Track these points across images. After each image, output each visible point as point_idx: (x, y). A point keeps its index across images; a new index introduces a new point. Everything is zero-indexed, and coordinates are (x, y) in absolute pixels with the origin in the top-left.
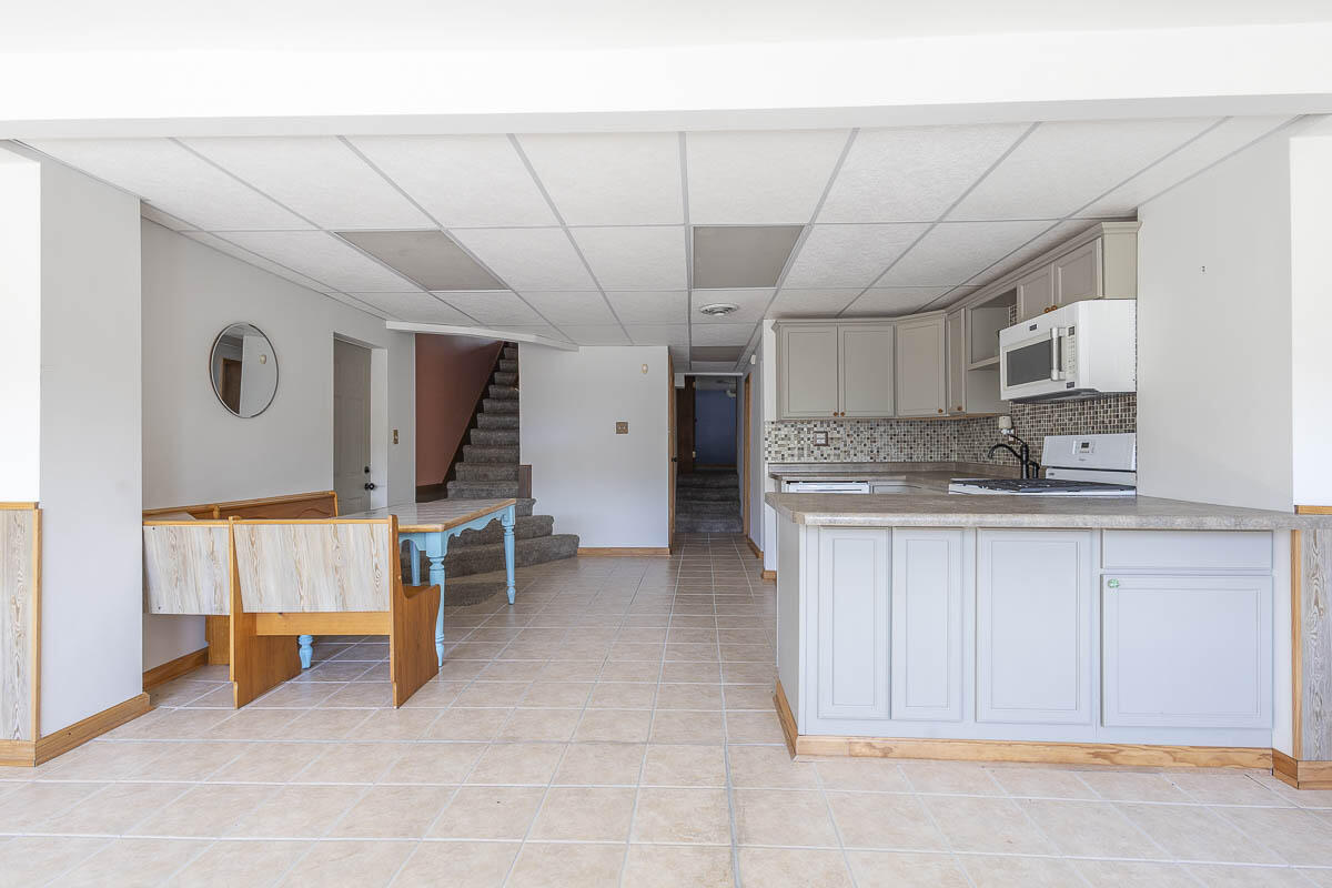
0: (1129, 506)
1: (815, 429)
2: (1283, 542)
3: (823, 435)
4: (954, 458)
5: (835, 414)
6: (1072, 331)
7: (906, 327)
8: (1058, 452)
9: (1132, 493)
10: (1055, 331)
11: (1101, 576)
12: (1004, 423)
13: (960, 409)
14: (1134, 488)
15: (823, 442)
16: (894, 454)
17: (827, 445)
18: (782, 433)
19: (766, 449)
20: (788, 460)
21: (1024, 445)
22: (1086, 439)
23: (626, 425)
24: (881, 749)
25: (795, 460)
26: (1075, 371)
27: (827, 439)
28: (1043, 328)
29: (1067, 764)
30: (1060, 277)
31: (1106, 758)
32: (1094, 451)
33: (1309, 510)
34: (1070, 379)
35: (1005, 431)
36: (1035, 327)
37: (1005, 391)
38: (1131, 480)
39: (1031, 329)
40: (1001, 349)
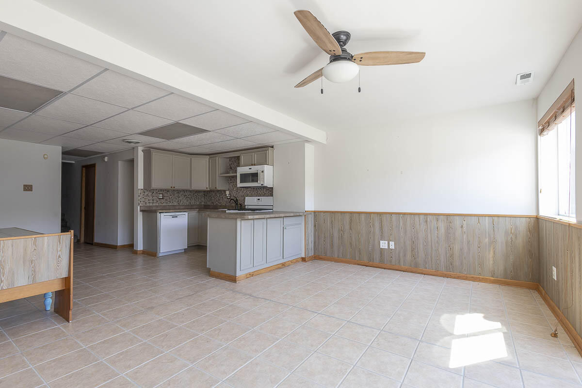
1: (159, 193)
2: (303, 218)
3: (162, 195)
4: (203, 203)
5: (172, 187)
6: (263, 172)
7: (195, 159)
8: (250, 201)
9: (272, 210)
10: (259, 171)
11: (283, 227)
12: (228, 193)
13: (216, 188)
15: (162, 197)
16: (185, 202)
17: (163, 198)
18: (146, 194)
19: (139, 200)
20: (148, 205)
21: (237, 199)
22: (259, 198)
23: (31, 186)
24: (252, 275)
25: (151, 205)
26: (264, 182)
27: (163, 196)
28: (254, 169)
29: (279, 268)
30: (255, 156)
31: (284, 265)
32: (261, 201)
33: (307, 211)
34: (262, 183)
35: (227, 195)
36: (251, 169)
37: (239, 185)
38: (271, 207)
39: (249, 169)
40: (238, 173)
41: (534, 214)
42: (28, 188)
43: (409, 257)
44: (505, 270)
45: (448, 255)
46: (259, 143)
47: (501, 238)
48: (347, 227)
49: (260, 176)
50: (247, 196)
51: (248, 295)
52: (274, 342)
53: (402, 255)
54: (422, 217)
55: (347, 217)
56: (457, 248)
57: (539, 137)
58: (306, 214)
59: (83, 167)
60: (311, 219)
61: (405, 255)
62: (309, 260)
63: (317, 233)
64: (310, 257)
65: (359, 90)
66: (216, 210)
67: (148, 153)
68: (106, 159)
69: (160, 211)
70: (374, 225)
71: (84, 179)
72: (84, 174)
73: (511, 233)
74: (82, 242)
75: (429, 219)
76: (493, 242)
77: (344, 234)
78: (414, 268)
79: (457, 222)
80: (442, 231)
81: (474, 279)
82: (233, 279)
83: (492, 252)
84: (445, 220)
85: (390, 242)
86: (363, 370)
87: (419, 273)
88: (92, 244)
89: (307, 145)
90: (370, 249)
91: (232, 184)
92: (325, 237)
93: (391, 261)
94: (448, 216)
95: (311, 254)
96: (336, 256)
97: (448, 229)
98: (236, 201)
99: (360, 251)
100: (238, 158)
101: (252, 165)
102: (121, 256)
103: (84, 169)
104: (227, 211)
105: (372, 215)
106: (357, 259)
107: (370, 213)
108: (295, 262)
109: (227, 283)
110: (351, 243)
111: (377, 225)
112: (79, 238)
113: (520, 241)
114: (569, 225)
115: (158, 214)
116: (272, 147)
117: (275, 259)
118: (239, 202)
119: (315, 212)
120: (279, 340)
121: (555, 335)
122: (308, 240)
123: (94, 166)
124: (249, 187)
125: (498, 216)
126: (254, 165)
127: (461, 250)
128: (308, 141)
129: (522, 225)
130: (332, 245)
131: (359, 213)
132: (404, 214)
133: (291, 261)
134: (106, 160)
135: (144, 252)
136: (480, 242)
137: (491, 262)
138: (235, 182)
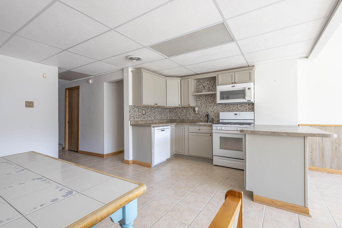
1: (143, 109)
5: (155, 104)
6: (249, 89)
10: (246, 88)
12: (197, 109)
13: (189, 105)
17: (145, 114)
18: (134, 110)
19: (129, 115)
20: (136, 119)
22: (236, 113)
23: (32, 103)
25: (138, 120)
26: (251, 98)
27: (145, 112)
28: (238, 87)
30: (237, 76)
34: (248, 99)
35: (196, 111)
36: (234, 86)
37: (219, 101)
38: (252, 122)
39: (232, 87)
40: (217, 91)
42: (29, 104)
49: (247, 92)
59: (67, 89)
67: (138, 73)
68: (91, 81)
69: (154, 125)
71: (67, 99)
72: (67, 95)
74: (66, 150)
88: (77, 152)
101: (236, 83)
102: (107, 163)
103: (67, 91)
112: (63, 146)
115: (152, 129)
118: (212, 116)
123: (78, 88)
134: (91, 83)
135: (134, 162)
138: (206, 100)
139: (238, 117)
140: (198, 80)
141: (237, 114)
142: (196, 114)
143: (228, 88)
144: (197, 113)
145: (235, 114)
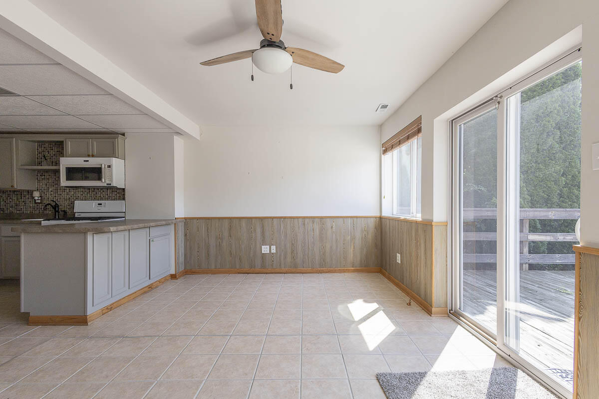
0: (124, 223)
2: (173, 226)
6: (109, 166)
8: (82, 207)
9: (124, 219)
10: (103, 165)
11: (150, 240)
12: (36, 195)
13: (13, 186)
14: (124, 217)
21: (56, 204)
22: (99, 202)
24: (110, 308)
26: (112, 180)
28: (93, 162)
29: (145, 293)
30: (95, 145)
31: (150, 288)
32: (105, 206)
33: (178, 218)
34: (108, 182)
35: (36, 198)
36: (88, 161)
37: (64, 182)
38: (122, 215)
39: (85, 161)
40: (61, 165)
41: (378, 215)
43: (289, 259)
44: (361, 261)
45: (321, 253)
46: (103, 126)
47: (358, 235)
48: (226, 234)
49: (105, 172)
50: (77, 199)
51: (119, 337)
52: (198, 387)
53: (282, 258)
54: (300, 220)
55: (226, 222)
56: (328, 246)
57: (383, 156)
58: (175, 222)
60: (181, 227)
61: (285, 258)
62: (180, 276)
63: (188, 243)
64: (181, 272)
65: (291, 87)
66: (19, 221)
70: (255, 231)
73: (365, 230)
75: (306, 221)
76: (353, 238)
77: (222, 242)
78: (294, 269)
79: (329, 223)
80: (317, 232)
81: (340, 271)
82: (82, 321)
83: (352, 247)
84: (320, 223)
85: (272, 246)
86: (311, 380)
87: (298, 273)
89: (176, 138)
90: (251, 255)
91: (45, 182)
92: (199, 247)
93: (272, 265)
94: (321, 218)
95: (182, 268)
96: (213, 267)
97: (322, 230)
98: (56, 207)
99: (240, 259)
100: (60, 144)
101: (89, 156)
104: (44, 223)
105: (253, 220)
106: (238, 267)
107: (251, 218)
108: (163, 281)
109: (71, 329)
110: (230, 251)
111: (259, 230)
113: (370, 236)
114: (416, 222)
116: (123, 135)
117: (140, 281)
118: (61, 208)
119: (185, 219)
120: (203, 382)
121: (409, 304)
122: (179, 253)
124: (81, 187)
125: (357, 217)
126: (93, 156)
127: (331, 247)
128: (179, 133)
129: (372, 224)
130: (208, 255)
131: (240, 219)
132: (285, 218)
133: (160, 281)
136: (344, 240)
137: (352, 255)
138: (55, 179)
139: (102, 209)
140: (41, 143)
141: (101, 204)
142: (38, 203)
143: (78, 162)
144: (39, 201)
145: (99, 204)
